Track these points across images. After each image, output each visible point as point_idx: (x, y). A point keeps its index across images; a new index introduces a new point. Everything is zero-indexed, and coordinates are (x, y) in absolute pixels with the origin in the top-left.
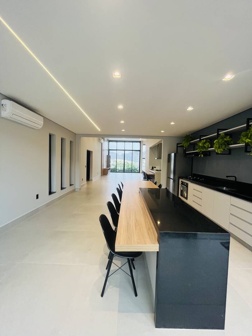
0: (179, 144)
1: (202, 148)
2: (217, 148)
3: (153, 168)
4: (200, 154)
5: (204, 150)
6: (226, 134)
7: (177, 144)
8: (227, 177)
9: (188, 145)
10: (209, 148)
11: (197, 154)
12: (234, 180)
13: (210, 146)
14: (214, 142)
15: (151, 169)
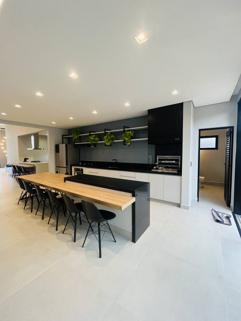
0: (64, 135)
1: (93, 141)
2: (107, 142)
3: (25, 160)
4: (91, 146)
5: (95, 142)
6: (111, 133)
7: (63, 136)
8: (113, 160)
9: (78, 138)
10: (97, 141)
11: (89, 145)
12: (115, 162)
13: (98, 139)
14: (104, 137)
15: (24, 161)
